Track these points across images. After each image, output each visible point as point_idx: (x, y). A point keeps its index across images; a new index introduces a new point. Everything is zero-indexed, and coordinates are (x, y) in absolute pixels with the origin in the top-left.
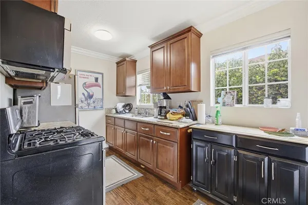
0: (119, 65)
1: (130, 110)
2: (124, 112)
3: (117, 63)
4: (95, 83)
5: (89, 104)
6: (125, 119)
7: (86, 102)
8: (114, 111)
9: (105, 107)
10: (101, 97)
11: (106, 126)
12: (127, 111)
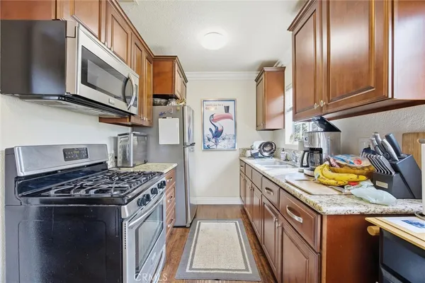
0: (258, 82)
2: (260, 155)
4: (225, 113)
5: (217, 143)
7: (214, 140)
8: (249, 153)
10: (233, 132)
12: (266, 154)
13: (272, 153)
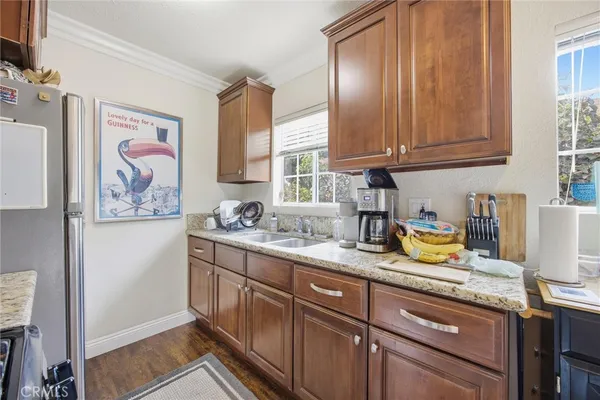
0: (226, 100)
1: (257, 218)
2: (240, 225)
3: (221, 96)
4: (158, 143)
5: (137, 204)
6: (246, 250)
7: (129, 198)
8: (212, 222)
9: (186, 210)
10: (175, 184)
11: (190, 264)
12: (249, 223)
13: (257, 220)
